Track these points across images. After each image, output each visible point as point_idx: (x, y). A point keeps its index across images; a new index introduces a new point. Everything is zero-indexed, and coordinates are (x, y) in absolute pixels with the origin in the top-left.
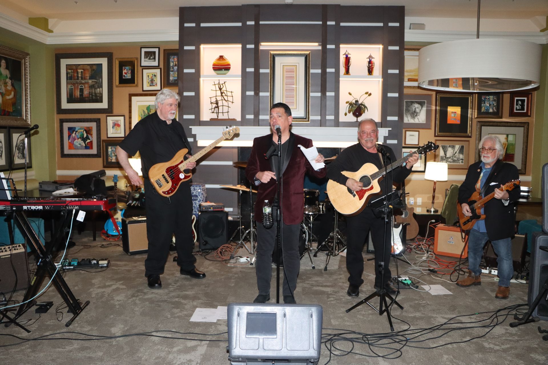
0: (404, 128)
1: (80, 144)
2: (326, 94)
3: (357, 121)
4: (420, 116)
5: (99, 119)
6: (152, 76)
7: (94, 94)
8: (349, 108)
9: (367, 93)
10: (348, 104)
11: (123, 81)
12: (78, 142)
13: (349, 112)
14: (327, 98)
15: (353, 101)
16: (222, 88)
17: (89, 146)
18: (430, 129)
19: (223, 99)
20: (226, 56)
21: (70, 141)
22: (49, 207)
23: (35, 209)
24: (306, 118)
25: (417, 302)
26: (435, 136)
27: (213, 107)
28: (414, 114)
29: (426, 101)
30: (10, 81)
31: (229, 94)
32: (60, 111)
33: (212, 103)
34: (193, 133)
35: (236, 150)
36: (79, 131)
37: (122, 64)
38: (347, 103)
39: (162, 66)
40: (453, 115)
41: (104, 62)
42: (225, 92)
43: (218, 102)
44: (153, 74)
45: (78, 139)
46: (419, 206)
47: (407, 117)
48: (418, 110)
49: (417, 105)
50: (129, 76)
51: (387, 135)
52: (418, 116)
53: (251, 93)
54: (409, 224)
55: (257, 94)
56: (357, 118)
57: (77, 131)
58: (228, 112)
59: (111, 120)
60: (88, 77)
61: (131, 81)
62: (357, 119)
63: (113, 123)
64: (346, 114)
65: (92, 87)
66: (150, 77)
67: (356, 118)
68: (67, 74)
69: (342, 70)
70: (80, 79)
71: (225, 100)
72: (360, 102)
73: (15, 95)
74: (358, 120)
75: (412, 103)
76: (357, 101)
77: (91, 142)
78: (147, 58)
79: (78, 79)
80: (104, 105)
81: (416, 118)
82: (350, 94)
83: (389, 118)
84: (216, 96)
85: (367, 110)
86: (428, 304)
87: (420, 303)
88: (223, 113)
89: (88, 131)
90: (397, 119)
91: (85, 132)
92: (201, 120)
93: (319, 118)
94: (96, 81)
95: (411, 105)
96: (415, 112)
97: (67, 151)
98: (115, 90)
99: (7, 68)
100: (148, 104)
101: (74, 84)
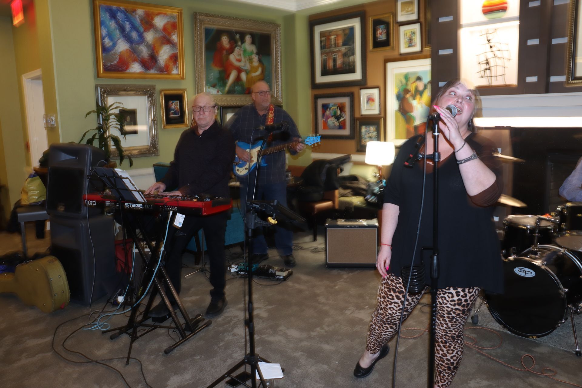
1: (333, 123)
5: (353, 93)
6: (410, 33)
7: (347, 63)
12: (332, 121)
17: (342, 126)
19: (494, 56)
21: (324, 120)
22: (148, 206)
23: (136, 208)
27: (483, 69)
30: (257, 56)
32: (314, 86)
36: (333, 108)
39: (422, 19)
41: (356, 24)
44: (411, 31)
45: (332, 117)
50: (383, 37)
53: (534, 42)
57: (331, 108)
58: (504, 75)
59: (364, 93)
60: (341, 44)
63: (367, 97)
65: (345, 55)
66: (408, 35)
68: (321, 42)
70: (333, 46)
71: (497, 57)
73: (263, 72)
77: (344, 122)
78: (404, 11)
80: (357, 76)
84: (485, 52)
88: (496, 76)
89: (342, 108)
91: (338, 109)
94: (349, 48)
97: (321, 131)
98: (370, 56)
99: (253, 43)
100: (405, 71)
101: (327, 53)
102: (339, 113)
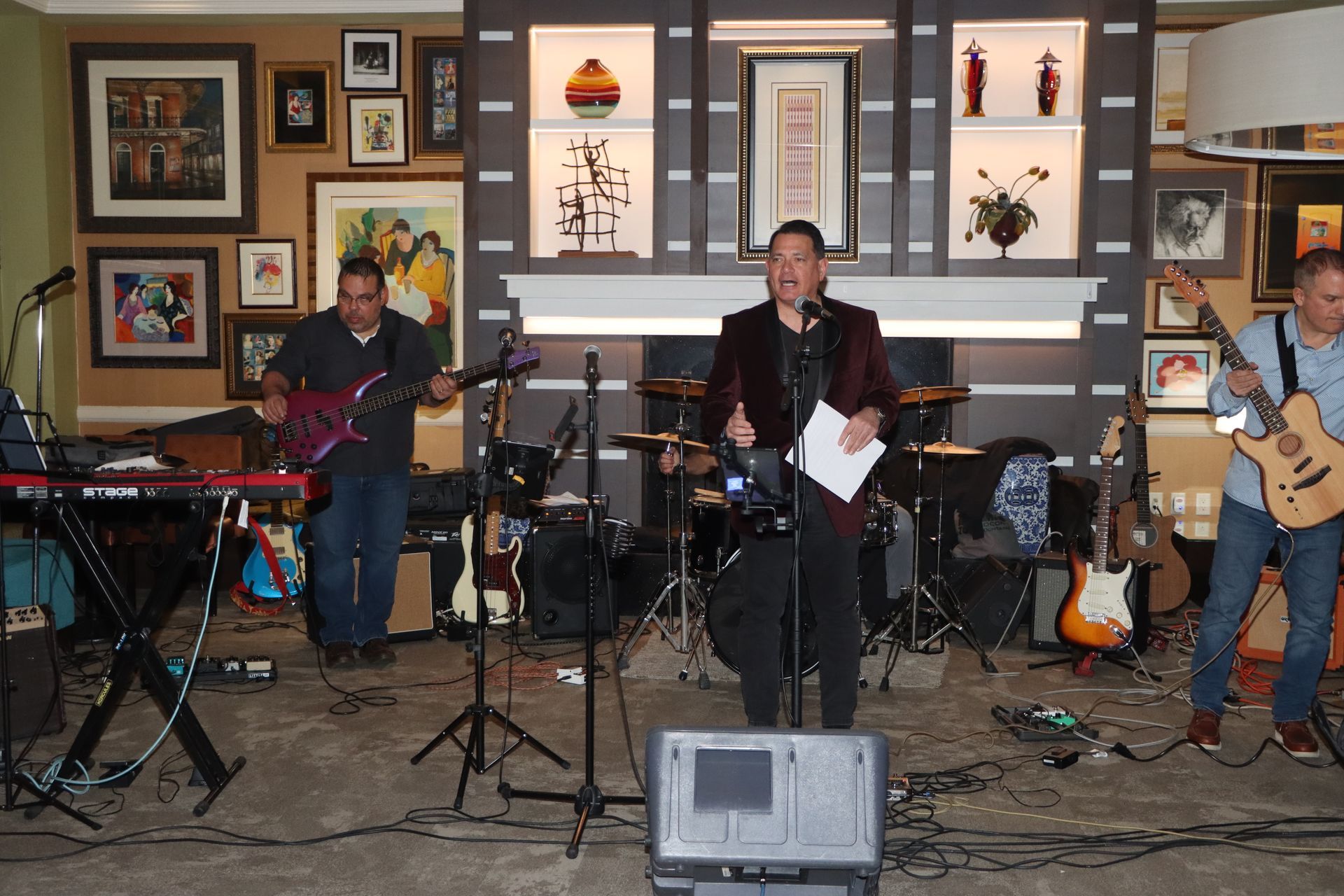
0: (1151, 277)
1: (152, 326)
2: (907, 175)
3: (1004, 256)
4: (1205, 236)
5: (215, 251)
6: (378, 119)
7: (196, 173)
8: (979, 219)
9: (1034, 171)
10: (976, 205)
11: (288, 134)
12: (146, 321)
13: (980, 230)
14: (912, 188)
15: (991, 197)
16: (596, 160)
17: (182, 333)
18: (1237, 276)
19: (598, 191)
20: (605, 62)
21: (121, 316)
22: (155, 490)
23: (117, 497)
24: (847, 251)
25: (1164, 770)
26: (1255, 299)
27: (569, 217)
28: (1187, 232)
29: (1225, 190)
31: (617, 177)
32: (90, 223)
33: (565, 204)
34: (510, 294)
35: (639, 347)
36: (150, 286)
37: (285, 82)
38: (973, 201)
39: (408, 89)
40: (1315, 232)
41: (227, 72)
42: (605, 171)
43: (583, 202)
44: (383, 113)
45: (148, 309)
46: (1203, 518)
47: (1164, 242)
48: (1198, 220)
49: (1195, 205)
50: (305, 119)
51: (1094, 299)
52: (1200, 238)
53: (681, 175)
54: (1158, 566)
55: (700, 177)
56: (1004, 247)
57: (143, 286)
58: (613, 232)
59: (250, 254)
60: (178, 121)
61: (315, 134)
62: (1004, 252)
63: (258, 262)
64: (969, 237)
65: (190, 150)
66: (372, 123)
67: (1000, 249)
68: (110, 107)
69: (959, 100)
70: (152, 123)
71: (604, 195)
72: (1013, 200)
74: (1007, 255)
75: (1181, 196)
76: (1003, 197)
77: (189, 322)
78: (361, 63)
79: (145, 125)
80: (230, 206)
81: (1193, 244)
82: (983, 174)
83: (1103, 247)
84: (577, 184)
85: (1036, 221)
86: (1197, 777)
87: (1174, 775)
88: (597, 233)
89: (180, 286)
90: (1128, 250)
91: (168, 290)
92: (532, 255)
93: (886, 248)
94: (203, 134)
95: (1178, 203)
96: (1189, 224)
97: (111, 347)
98: (266, 162)
100: (366, 205)
101: (132, 141)
102: (170, 299)
